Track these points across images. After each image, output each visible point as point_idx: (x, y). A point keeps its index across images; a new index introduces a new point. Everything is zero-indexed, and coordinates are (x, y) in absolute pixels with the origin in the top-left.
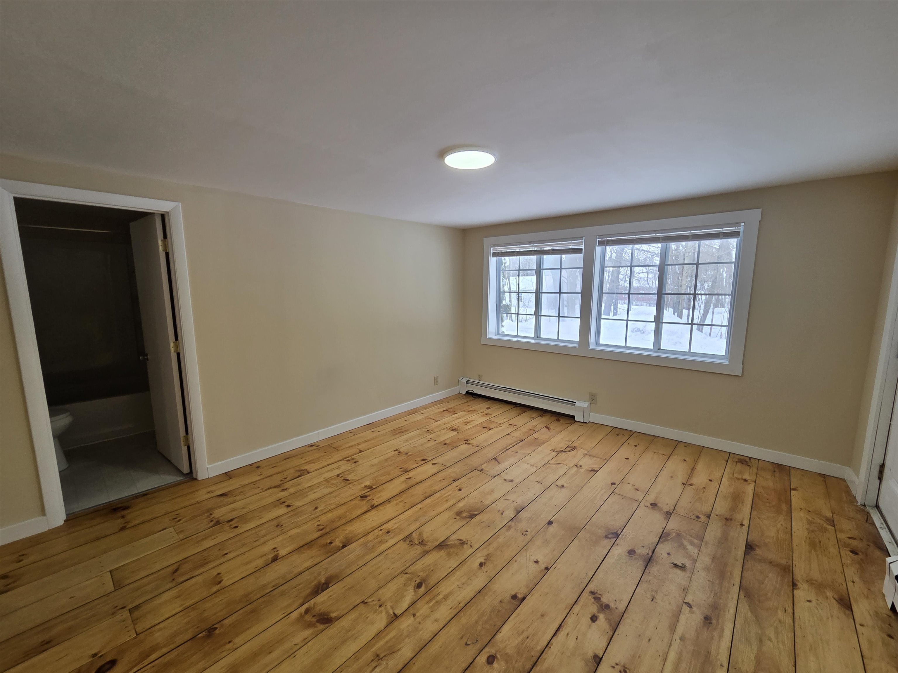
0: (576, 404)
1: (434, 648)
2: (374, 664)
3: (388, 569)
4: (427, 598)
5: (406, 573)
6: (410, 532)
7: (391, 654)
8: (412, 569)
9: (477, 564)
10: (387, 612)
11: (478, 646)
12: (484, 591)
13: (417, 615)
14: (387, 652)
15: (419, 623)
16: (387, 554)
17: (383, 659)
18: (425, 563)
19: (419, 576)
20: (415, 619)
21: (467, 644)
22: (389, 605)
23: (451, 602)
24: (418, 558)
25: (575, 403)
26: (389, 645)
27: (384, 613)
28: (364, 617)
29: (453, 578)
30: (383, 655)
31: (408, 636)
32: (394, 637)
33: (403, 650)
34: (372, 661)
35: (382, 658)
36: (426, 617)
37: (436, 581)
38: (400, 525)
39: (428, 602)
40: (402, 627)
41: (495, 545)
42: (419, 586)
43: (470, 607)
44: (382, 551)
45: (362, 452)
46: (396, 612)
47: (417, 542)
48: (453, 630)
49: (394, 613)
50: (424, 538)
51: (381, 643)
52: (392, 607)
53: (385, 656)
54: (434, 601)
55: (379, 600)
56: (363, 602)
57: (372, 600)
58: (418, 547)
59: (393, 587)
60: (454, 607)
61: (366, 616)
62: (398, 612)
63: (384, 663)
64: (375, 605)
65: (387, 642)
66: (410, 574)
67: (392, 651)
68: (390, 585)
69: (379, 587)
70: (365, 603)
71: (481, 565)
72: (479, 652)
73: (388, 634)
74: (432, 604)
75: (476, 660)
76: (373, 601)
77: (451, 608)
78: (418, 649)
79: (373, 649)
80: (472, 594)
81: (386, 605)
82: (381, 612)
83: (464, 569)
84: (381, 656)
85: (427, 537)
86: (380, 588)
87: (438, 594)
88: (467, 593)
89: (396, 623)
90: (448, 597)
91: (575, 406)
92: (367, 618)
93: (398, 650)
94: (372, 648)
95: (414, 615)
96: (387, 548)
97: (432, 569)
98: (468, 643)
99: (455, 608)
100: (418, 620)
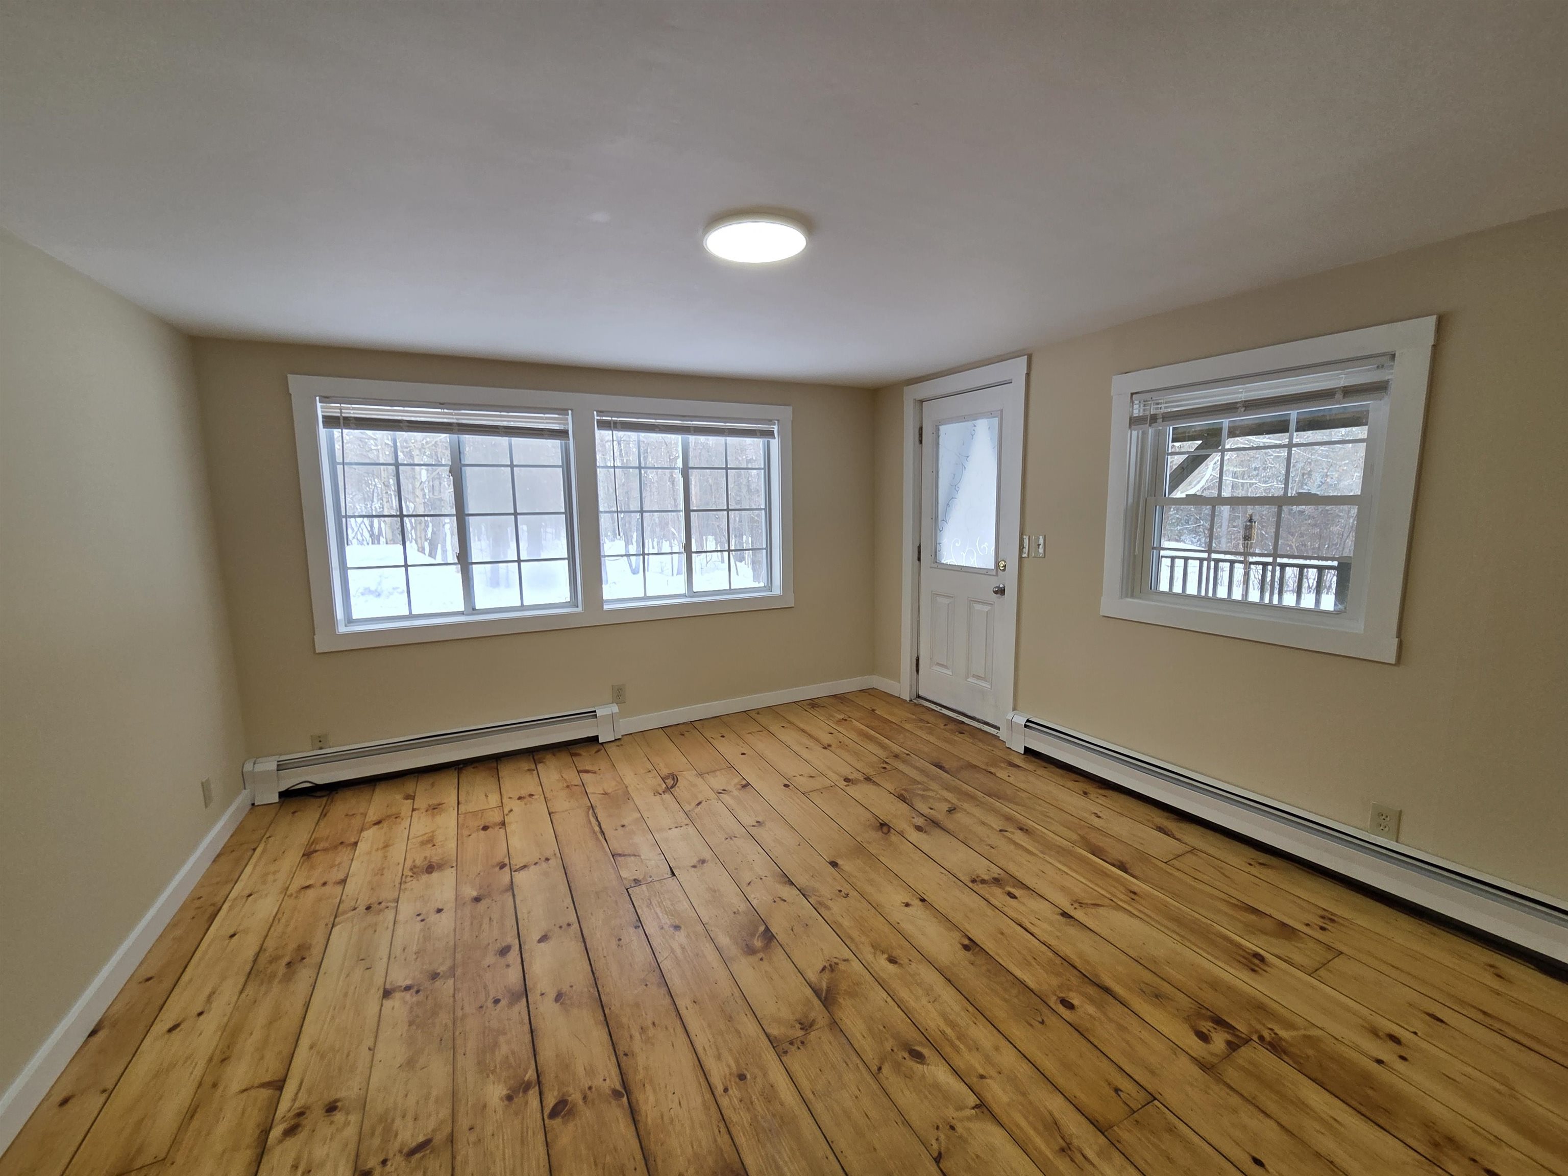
0: (598, 713)
1: (1049, 1065)
2: (1079, 1158)
3: (856, 1097)
4: (948, 1049)
5: (880, 1069)
6: (763, 1037)
7: (1058, 1128)
8: (871, 1056)
9: (891, 967)
10: (969, 1119)
11: (1046, 1011)
12: (948, 976)
13: (981, 1071)
14: (1056, 1134)
15: (1000, 1073)
16: (813, 1092)
17: (1068, 1141)
18: (861, 1034)
19: (892, 1050)
20: (991, 1077)
21: (1042, 1022)
22: (951, 1113)
23: (964, 1019)
24: (844, 1041)
25: (595, 711)
26: (1041, 1128)
27: (971, 1125)
28: (975, 1163)
29: (912, 1003)
30: (1061, 1141)
31: (1024, 1094)
32: (1026, 1118)
33: (1050, 1108)
34: (1072, 1160)
35: (1068, 1144)
36: (988, 1060)
37: (913, 1028)
38: (730, 1050)
39: (957, 1050)
40: (1005, 1099)
41: (855, 934)
42: (918, 1056)
43: (977, 1000)
44: (798, 1098)
45: (284, 1080)
46: (973, 1104)
47: (800, 1033)
48: (1017, 1032)
49: (973, 1108)
50: (791, 1017)
51: (1039, 1141)
52: (960, 1108)
53: (1063, 1138)
54: (957, 1043)
55: (938, 1128)
56: (938, 1159)
57: (934, 1142)
58: (813, 1035)
59: (906, 1097)
60: (974, 1019)
61: (973, 1160)
62: (972, 1100)
63: (1075, 1142)
64: (948, 1138)
65: (1035, 1129)
66: (882, 1063)
67: (1053, 1126)
68: (901, 1101)
69: (903, 1123)
70: (941, 1157)
71: (892, 960)
72: (1054, 1013)
73: (1018, 1126)
74: (962, 1046)
75: (1068, 1020)
76: (937, 1139)
77: (975, 1024)
78: (1050, 1087)
79: (1051, 1157)
80: (952, 991)
81: (953, 1118)
82: (968, 1130)
83: (896, 985)
84: (1064, 1144)
85: (793, 1014)
86: (907, 1123)
87: (943, 1033)
88: (948, 995)
89: (996, 1109)
90: (951, 1021)
91: (596, 718)
92: (977, 1156)
93: (1051, 1114)
94: (1049, 1159)
95: (982, 1077)
96: (792, 1088)
97: (881, 1028)
98: (1040, 1020)
99: (976, 1018)
100: (993, 1073)
